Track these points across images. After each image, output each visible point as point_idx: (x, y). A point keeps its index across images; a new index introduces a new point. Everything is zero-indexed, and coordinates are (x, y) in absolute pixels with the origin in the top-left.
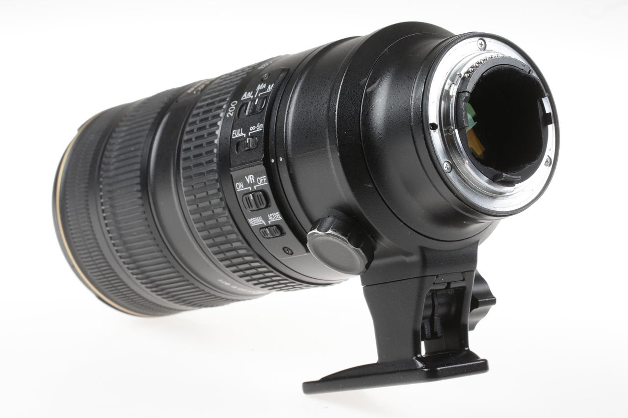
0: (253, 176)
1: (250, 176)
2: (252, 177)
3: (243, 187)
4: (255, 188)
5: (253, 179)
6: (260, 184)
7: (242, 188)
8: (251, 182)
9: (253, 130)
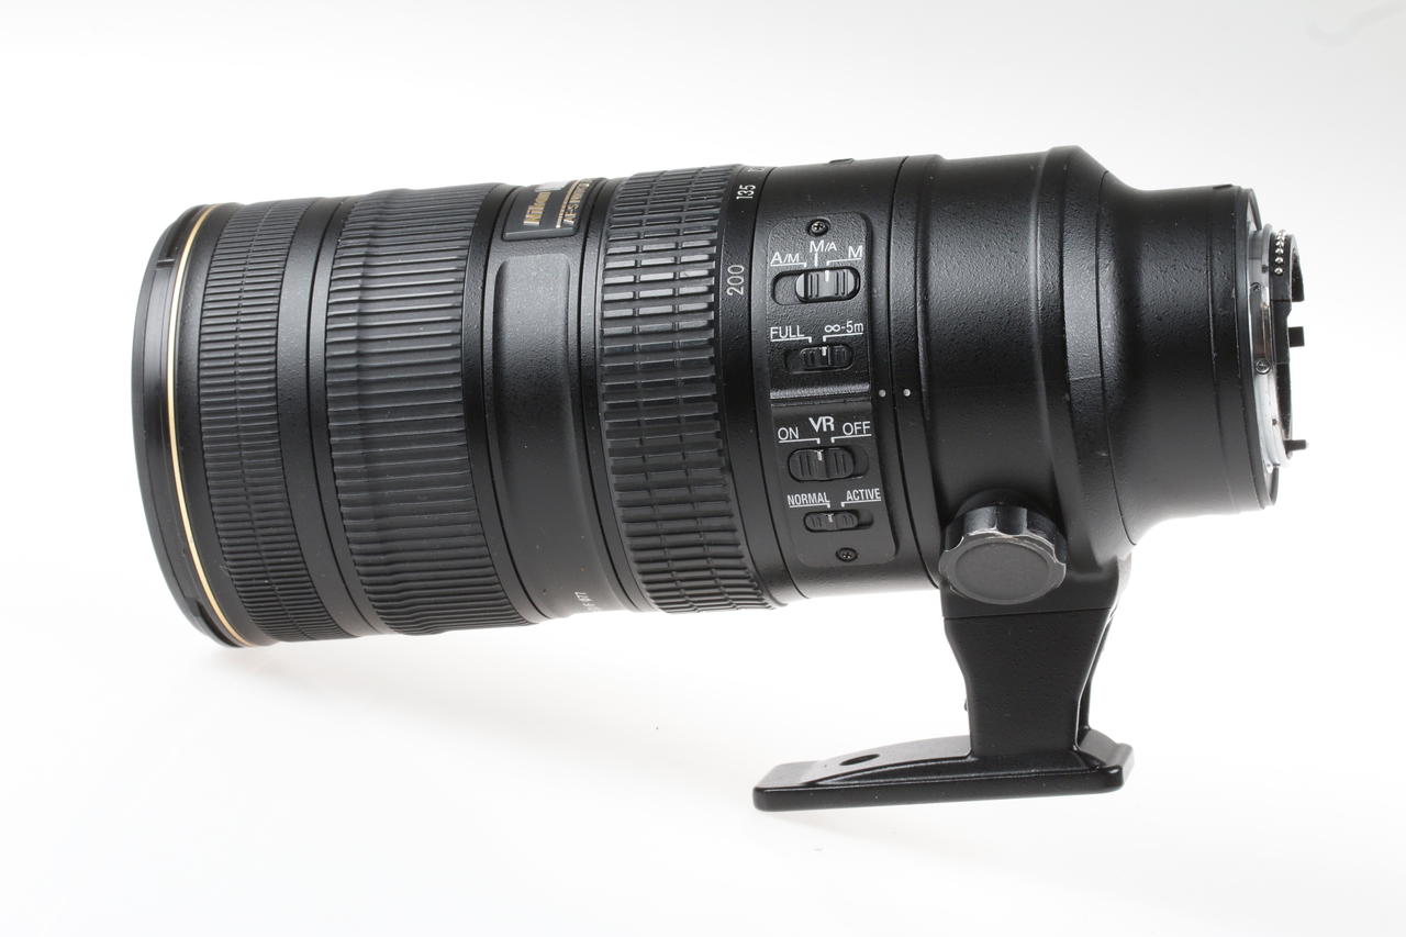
0: (832, 419)
1: (822, 419)
2: (828, 421)
3: (797, 437)
4: (833, 441)
5: (831, 424)
6: (848, 435)
7: (794, 438)
8: (825, 429)
9: (833, 333)
